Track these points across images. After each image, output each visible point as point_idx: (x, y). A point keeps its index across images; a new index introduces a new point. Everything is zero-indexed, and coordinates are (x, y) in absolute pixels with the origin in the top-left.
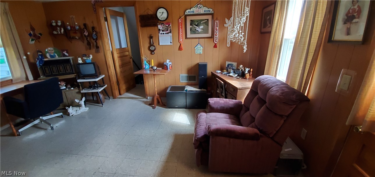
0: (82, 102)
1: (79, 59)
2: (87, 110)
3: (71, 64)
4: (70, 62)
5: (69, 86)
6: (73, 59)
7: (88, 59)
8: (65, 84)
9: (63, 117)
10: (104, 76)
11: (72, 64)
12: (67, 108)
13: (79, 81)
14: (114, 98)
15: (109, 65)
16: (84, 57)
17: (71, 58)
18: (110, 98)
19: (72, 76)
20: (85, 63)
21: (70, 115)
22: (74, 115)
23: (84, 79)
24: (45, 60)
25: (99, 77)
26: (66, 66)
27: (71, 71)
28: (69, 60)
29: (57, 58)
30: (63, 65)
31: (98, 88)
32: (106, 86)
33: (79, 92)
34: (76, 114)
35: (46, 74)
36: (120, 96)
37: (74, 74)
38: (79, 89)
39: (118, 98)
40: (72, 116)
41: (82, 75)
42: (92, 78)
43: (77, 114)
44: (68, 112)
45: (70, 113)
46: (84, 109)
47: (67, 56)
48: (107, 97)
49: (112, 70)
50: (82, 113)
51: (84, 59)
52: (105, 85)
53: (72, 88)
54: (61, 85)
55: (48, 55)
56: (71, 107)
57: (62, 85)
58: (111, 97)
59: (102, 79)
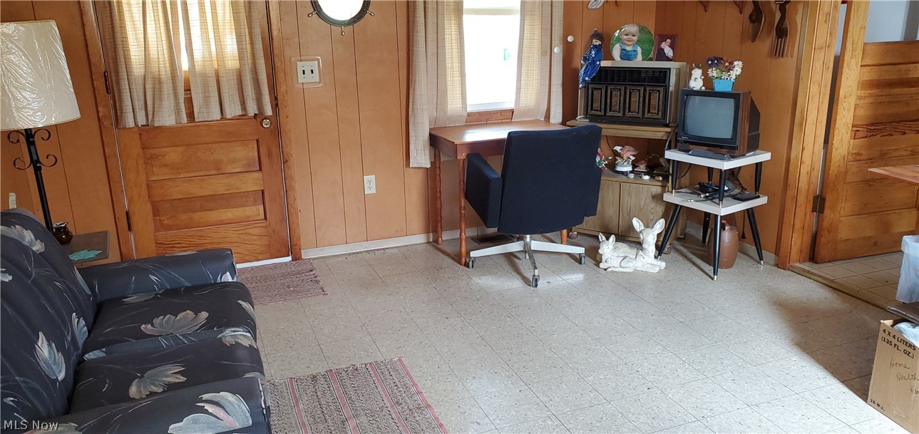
0: (648, 234)
1: (697, 73)
2: (657, 270)
3: (666, 88)
4: (664, 82)
5: (642, 168)
6: (679, 72)
7: (725, 76)
8: (633, 158)
9: (580, 263)
10: (764, 157)
11: (672, 88)
12: (602, 237)
13: (671, 155)
14: (777, 265)
15: (802, 112)
16: (711, 66)
17: (673, 66)
18: (761, 258)
19: (659, 133)
20: (709, 92)
21: (602, 265)
22: (610, 270)
23: (687, 151)
24: (604, 64)
25: (743, 155)
26: (650, 94)
27: (660, 113)
28: (664, 73)
29: (638, 62)
30: (642, 89)
31: (721, 200)
32: (763, 200)
33: (658, 198)
34: (616, 270)
35: (589, 112)
36: (806, 266)
37: (667, 126)
38: (664, 187)
39: (793, 270)
40: (605, 270)
41: (686, 134)
42: (711, 154)
43: (621, 270)
44: (600, 251)
45: (604, 260)
46: (647, 261)
47: (668, 59)
48: (752, 249)
49: (809, 139)
50: (636, 273)
51: (710, 75)
52: (758, 197)
53: (647, 177)
54: (622, 158)
55: (616, 52)
56: (612, 238)
57: (625, 158)
58: (769, 256)
59: (758, 166)
